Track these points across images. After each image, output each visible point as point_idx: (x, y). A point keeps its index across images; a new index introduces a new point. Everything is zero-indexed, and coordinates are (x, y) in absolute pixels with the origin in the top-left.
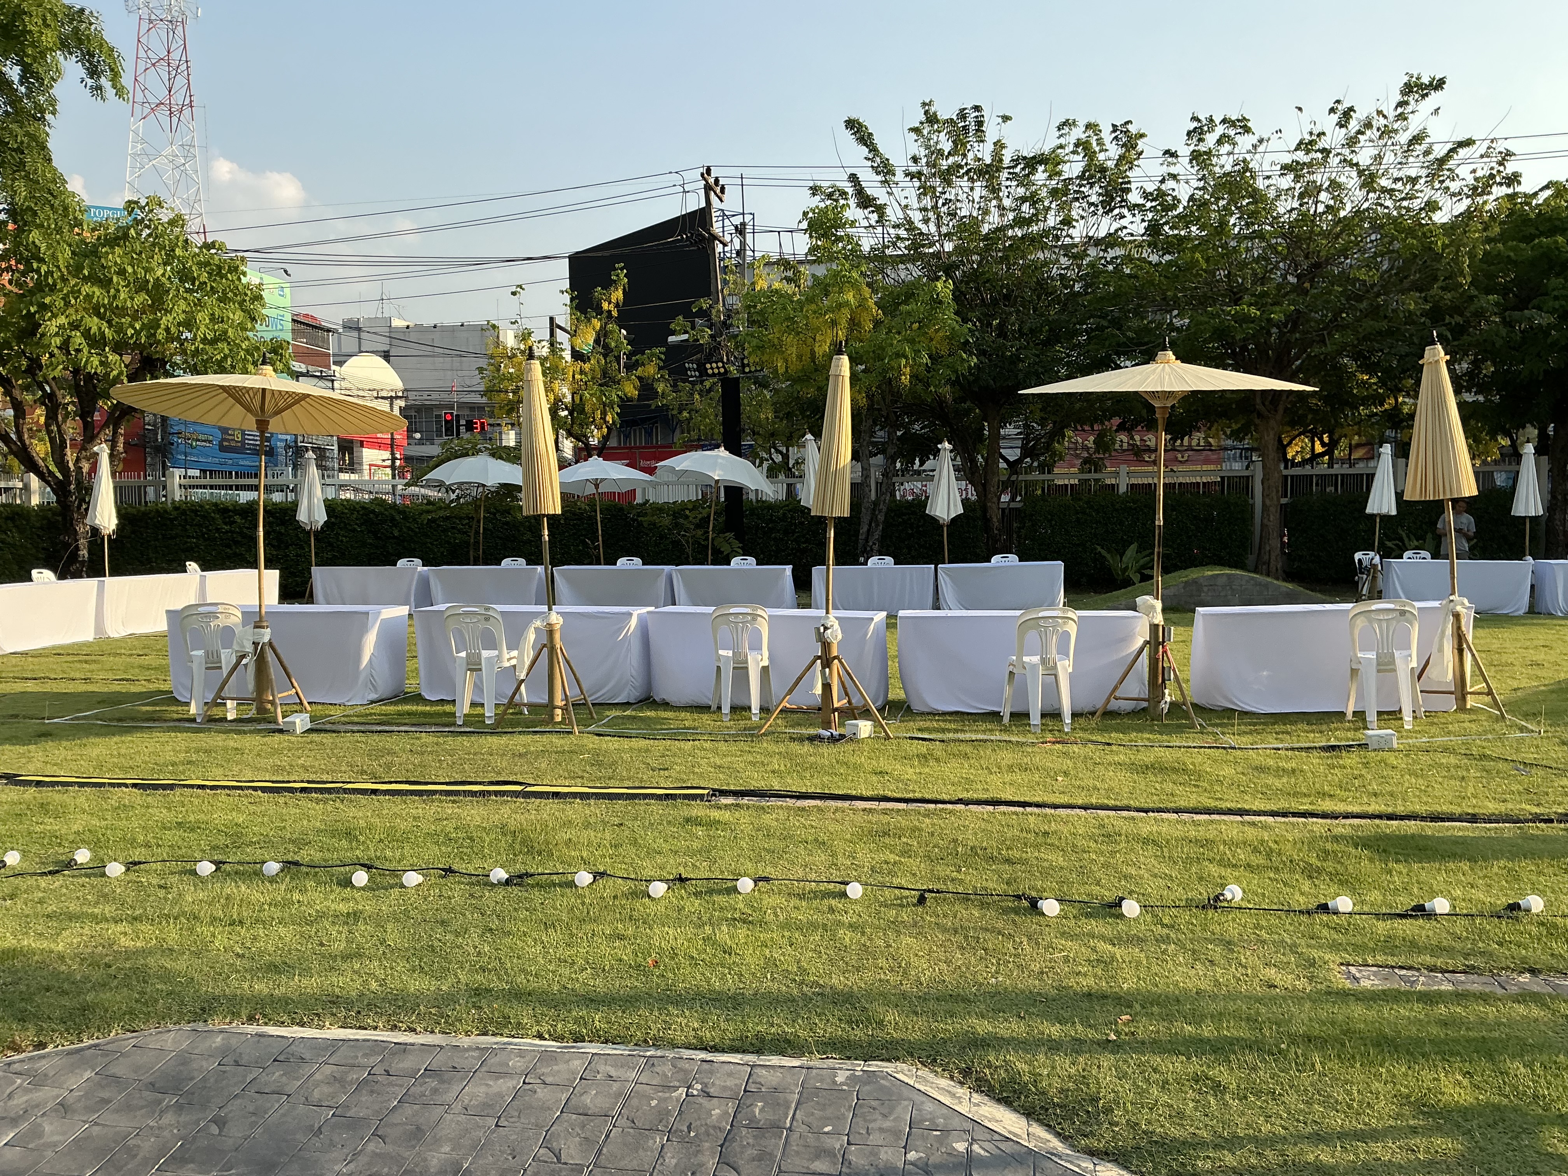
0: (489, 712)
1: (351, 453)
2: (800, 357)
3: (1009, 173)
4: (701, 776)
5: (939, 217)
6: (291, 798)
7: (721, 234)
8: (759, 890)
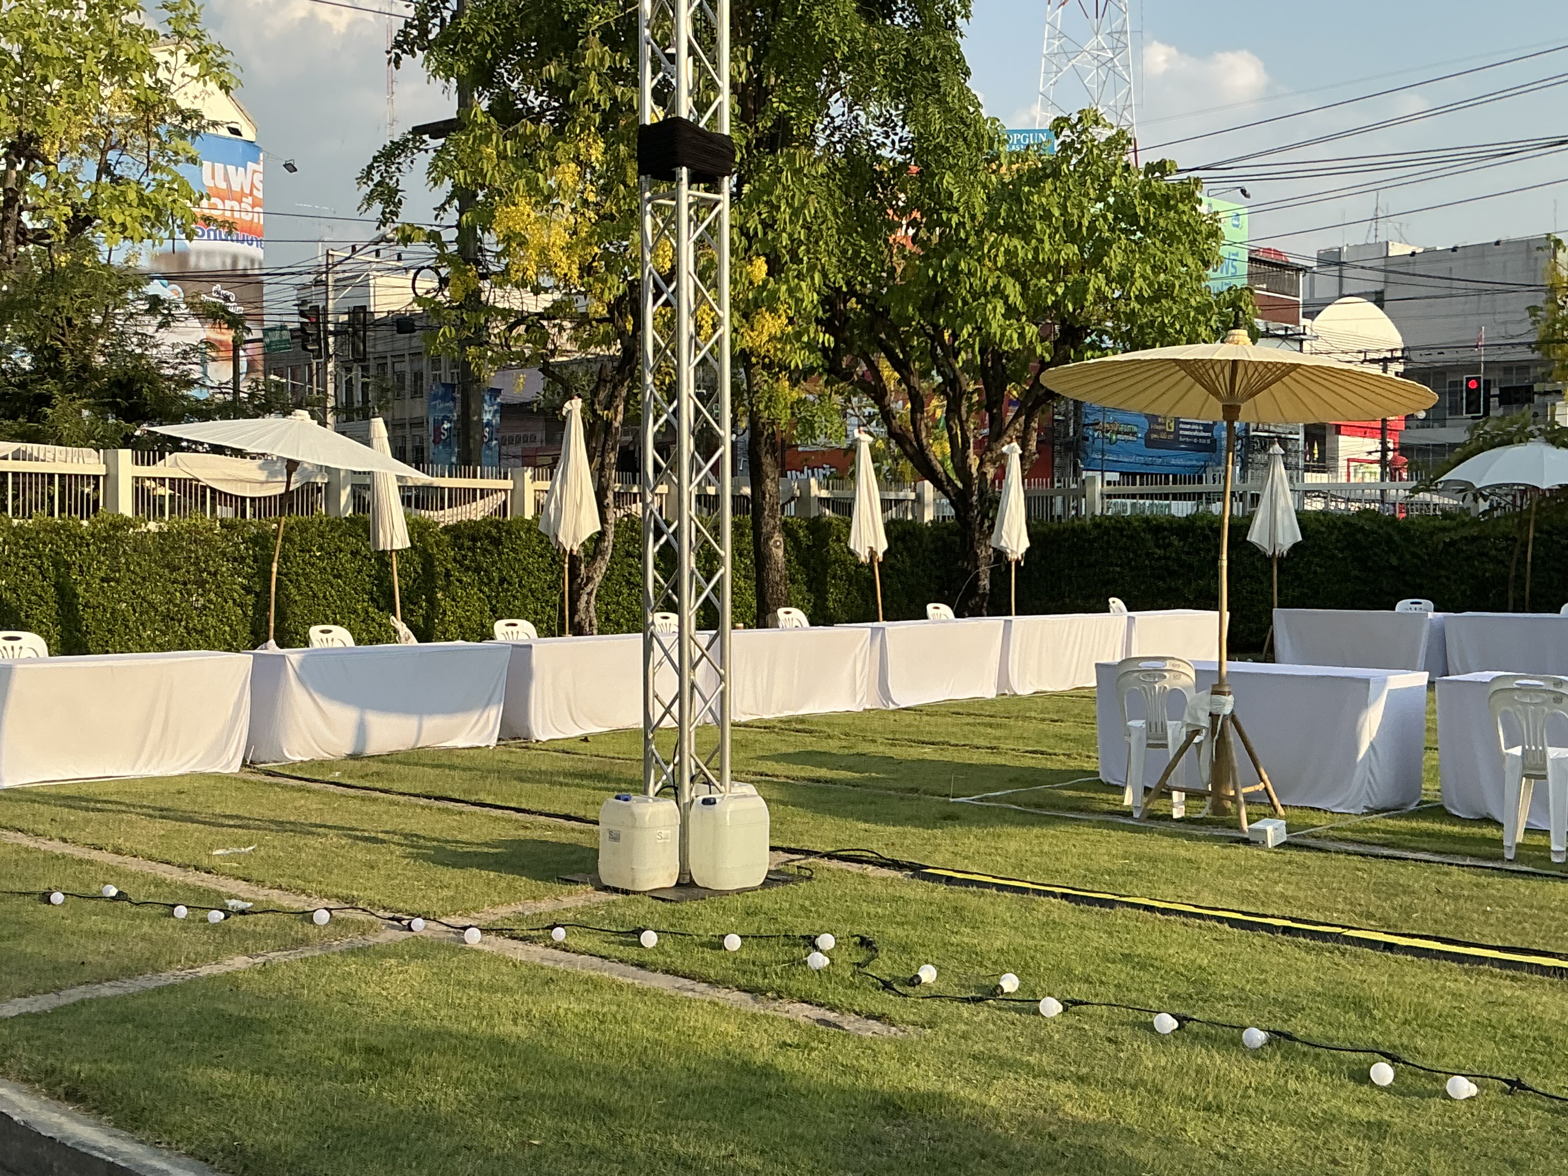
0: (1557, 844)
1: (1322, 444)
6: (1270, 939)
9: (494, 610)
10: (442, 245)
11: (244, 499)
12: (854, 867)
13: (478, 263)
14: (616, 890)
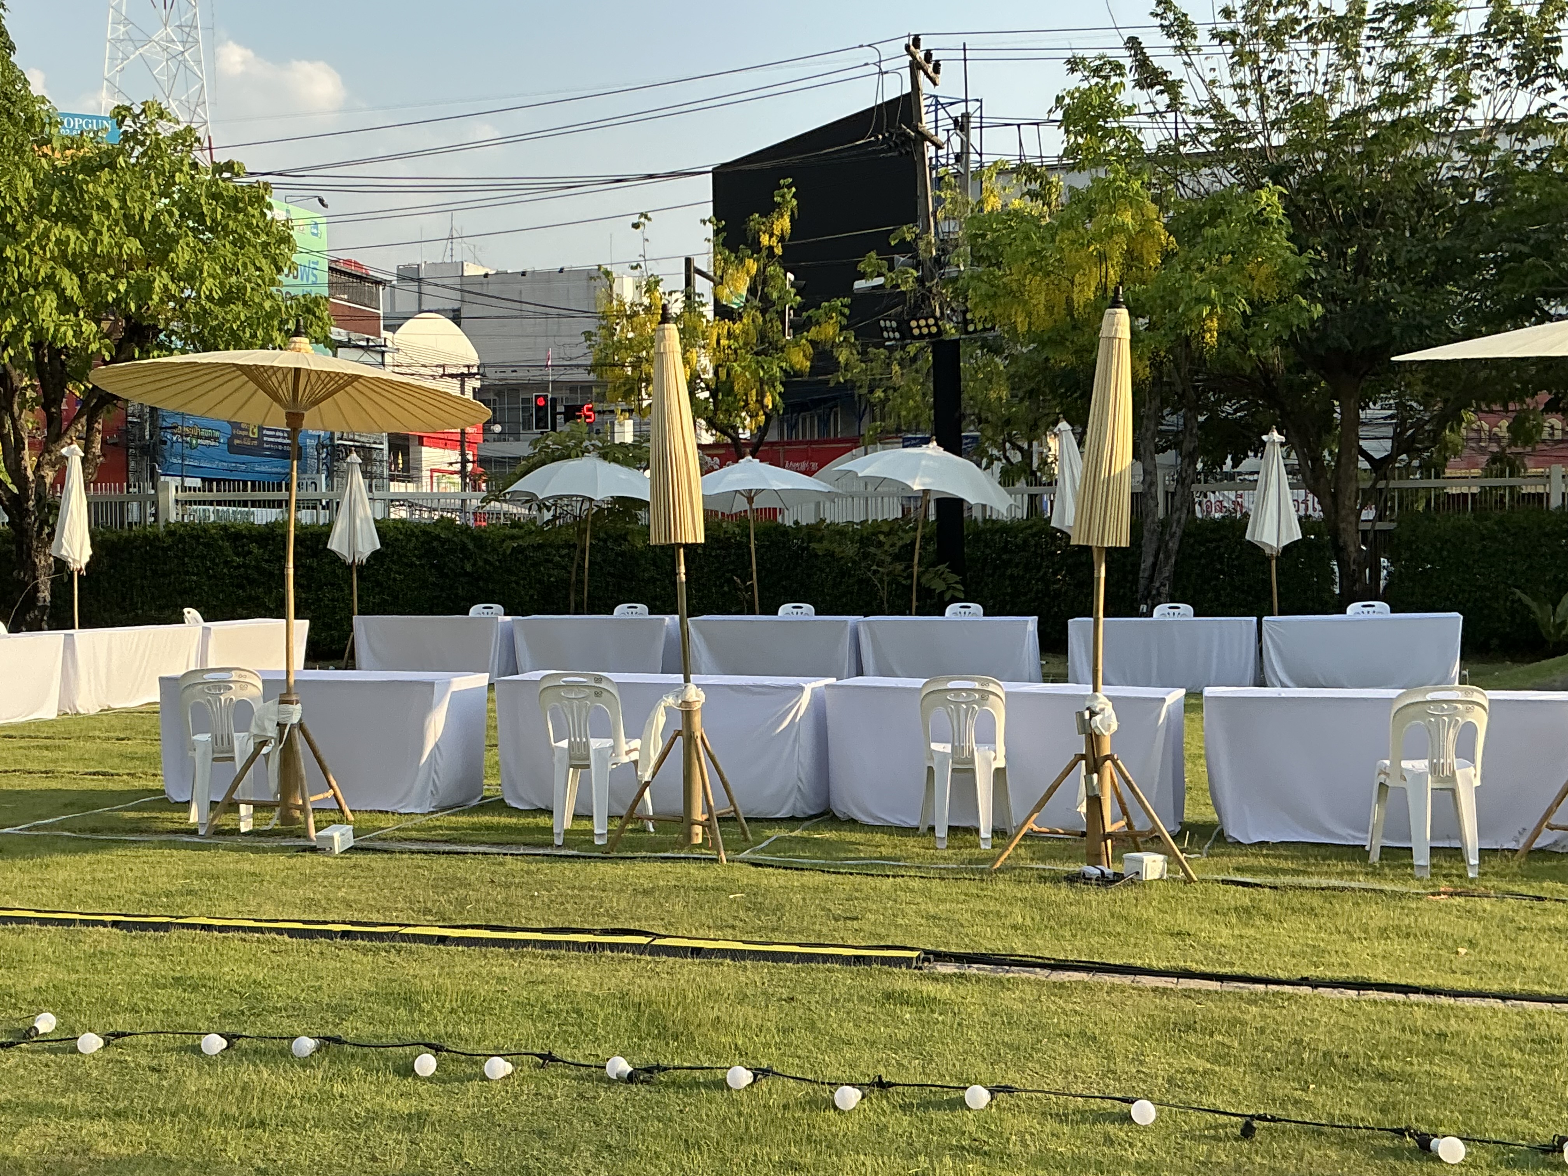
0: (600, 828)
1: (406, 454)
2: (1050, 309)
3: (1372, 29)
4: (907, 929)
5: (1263, 97)
6: (329, 945)
7: (933, 132)
8: (998, 1106)
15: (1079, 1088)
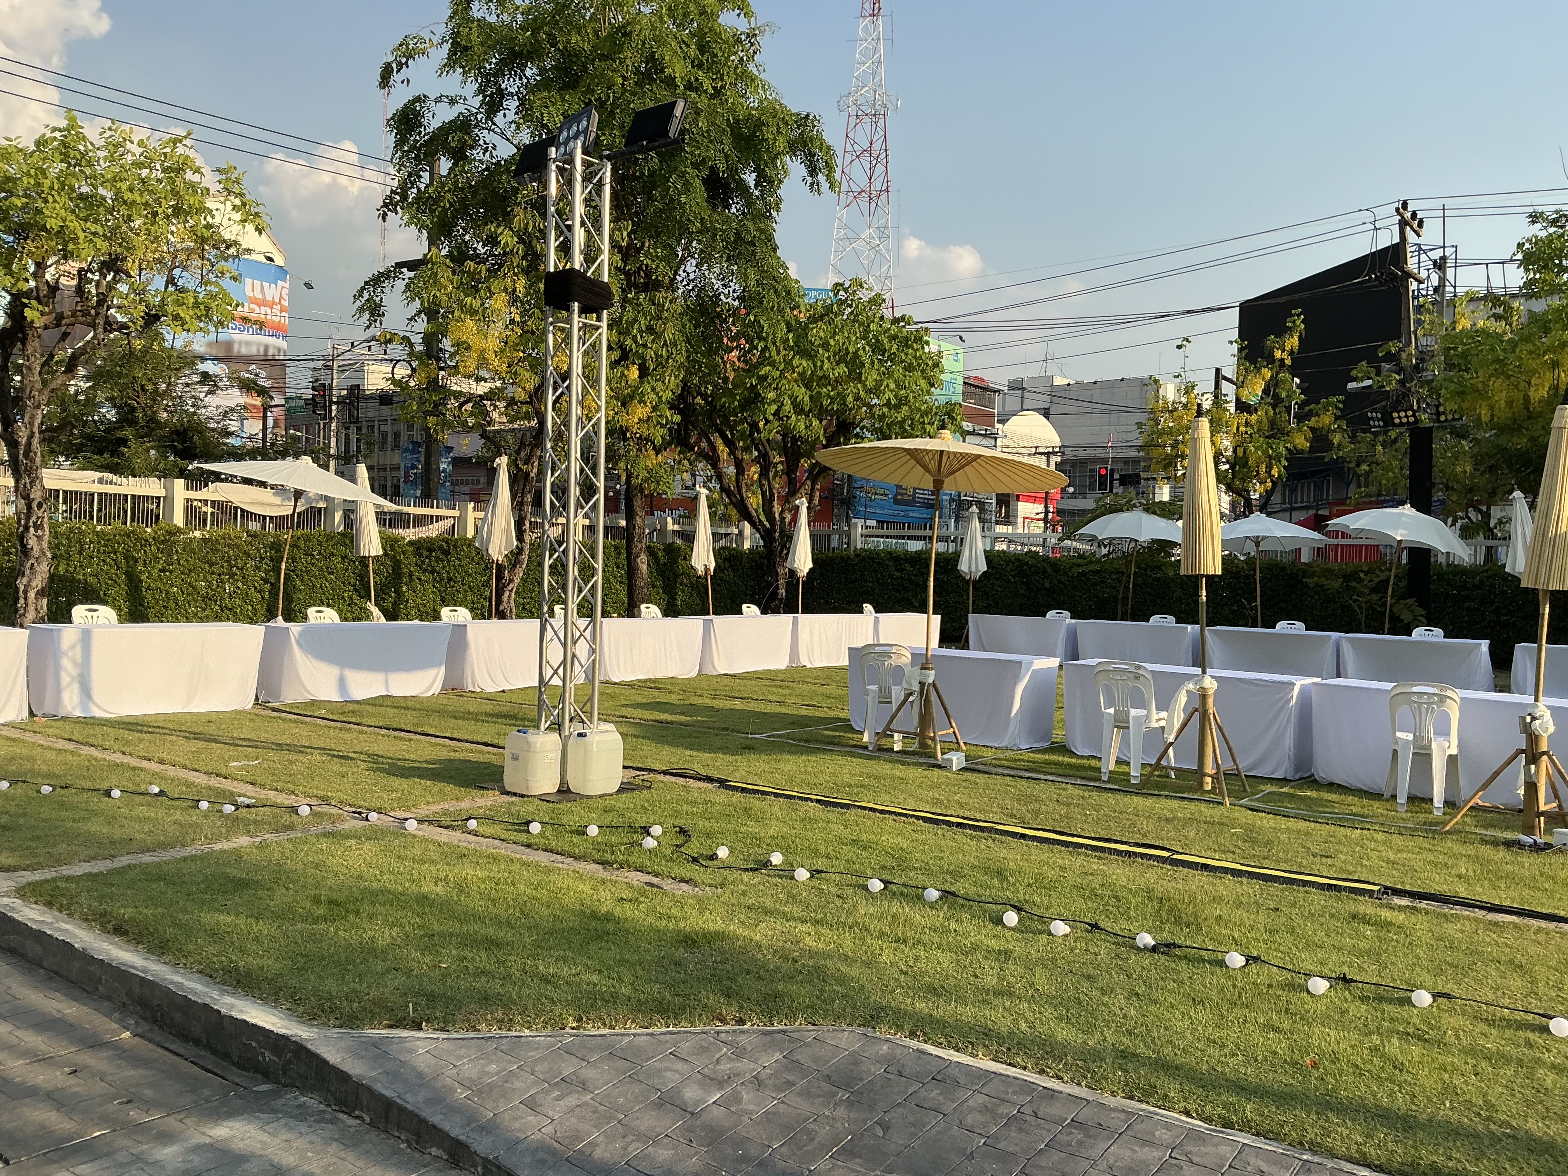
0: (1135, 772)
1: (1008, 506)
2: (1510, 404)
4: (1371, 869)
6: (948, 830)
7: (1416, 271)
8: (1438, 1007)
9: (443, 600)
10: (411, 345)
11: (264, 517)
12: (680, 781)
13: (438, 359)
14: (515, 794)
15: (1506, 1002)
